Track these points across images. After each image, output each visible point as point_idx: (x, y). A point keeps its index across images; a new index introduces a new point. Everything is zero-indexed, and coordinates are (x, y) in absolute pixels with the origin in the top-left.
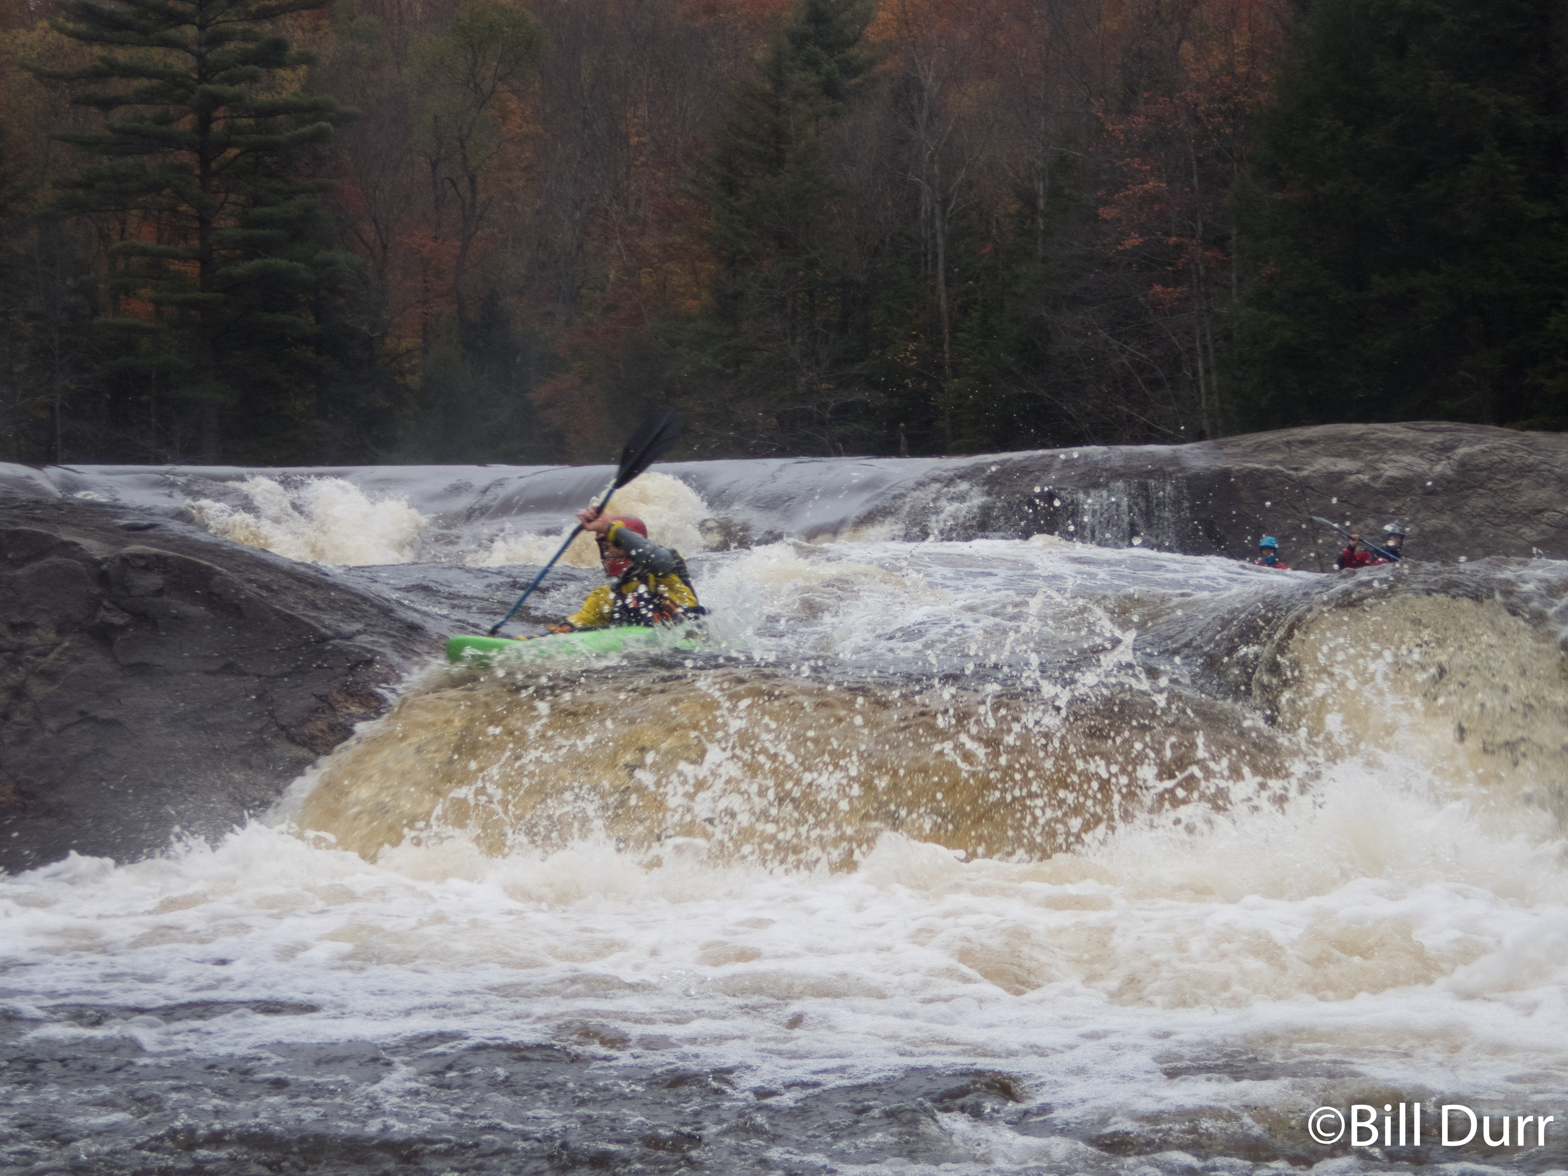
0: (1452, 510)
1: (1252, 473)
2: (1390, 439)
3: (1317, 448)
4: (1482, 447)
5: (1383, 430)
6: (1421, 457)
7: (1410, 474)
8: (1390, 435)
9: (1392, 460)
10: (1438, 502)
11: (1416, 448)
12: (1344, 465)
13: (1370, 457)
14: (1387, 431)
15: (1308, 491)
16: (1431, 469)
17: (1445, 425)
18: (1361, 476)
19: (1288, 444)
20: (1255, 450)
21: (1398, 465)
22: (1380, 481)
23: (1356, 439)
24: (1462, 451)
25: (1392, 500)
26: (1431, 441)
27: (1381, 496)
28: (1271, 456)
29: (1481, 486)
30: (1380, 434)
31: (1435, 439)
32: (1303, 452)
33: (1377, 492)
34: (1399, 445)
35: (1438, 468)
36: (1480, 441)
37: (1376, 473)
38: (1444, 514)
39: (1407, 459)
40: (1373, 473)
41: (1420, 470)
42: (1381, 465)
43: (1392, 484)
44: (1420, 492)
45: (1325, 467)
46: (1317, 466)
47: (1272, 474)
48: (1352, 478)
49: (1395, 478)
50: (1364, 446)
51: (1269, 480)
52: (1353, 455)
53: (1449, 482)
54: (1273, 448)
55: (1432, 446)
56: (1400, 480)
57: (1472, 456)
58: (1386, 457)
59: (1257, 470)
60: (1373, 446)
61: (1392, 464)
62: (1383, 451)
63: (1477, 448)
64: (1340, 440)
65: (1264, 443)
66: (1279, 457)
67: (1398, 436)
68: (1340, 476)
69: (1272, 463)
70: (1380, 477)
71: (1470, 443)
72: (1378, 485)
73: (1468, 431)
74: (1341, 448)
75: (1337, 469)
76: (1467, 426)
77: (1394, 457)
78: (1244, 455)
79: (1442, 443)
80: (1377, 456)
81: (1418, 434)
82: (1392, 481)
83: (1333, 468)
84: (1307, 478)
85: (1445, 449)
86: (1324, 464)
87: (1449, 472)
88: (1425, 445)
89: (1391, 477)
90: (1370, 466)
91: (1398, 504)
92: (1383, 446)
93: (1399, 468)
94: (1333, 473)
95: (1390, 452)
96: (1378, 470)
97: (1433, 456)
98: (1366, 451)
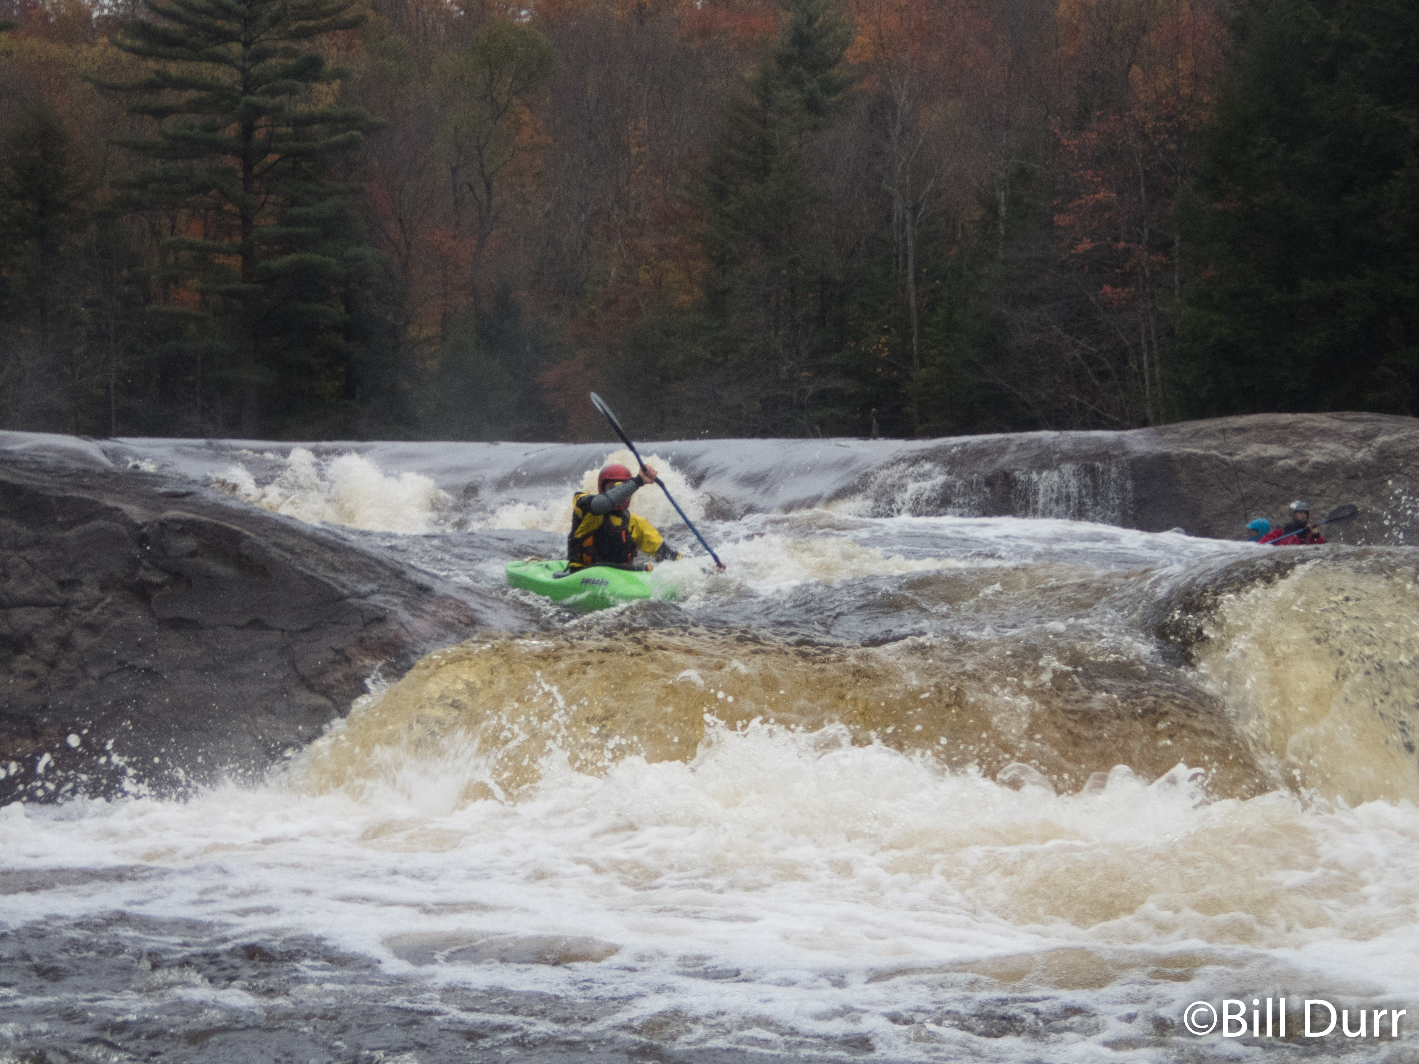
0: (1371, 493)
1: (1189, 456)
2: (1315, 428)
3: (1250, 435)
4: (1400, 436)
5: (1309, 420)
6: (1344, 444)
7: (1334, 459)
8: (1316, 424)
9: (1317, 447)
10: (1360, 485)
11: (1340, 437)
12: (1273, 450)
13: (1297, 444)
14: (1313, 421)
15: (1241, 474)
16: (1353, 456)
17: (1366, 415)
18: (1289, 461)
19: (1223, 431)
20: (1192, 437)
21: (1324, 451)
22: (1307, 466)
23: (1285, 427)
24: (1381, 439)
25: (1318, 483)
26: (1354, 430)
27: (1307, 480)
28: (1207, 442)
29: (1399, 471)
30: (1307, 423)
31: (1358, 428)
32: (1238, 438)
33: (1304, 476)
34: (1324, 433)
35: (1360, 455)
36: (1398, 430)
37: (1304, 459)
38: (1364, 496)
39: (1331, 446)
40: (1300, 459)
41: (1343, 456)
42: (1308, 451)
43: (1317, 468)
44: (1342, 476)
45: (1257, 453)
46: (1249, 452)
47: (1209, 458)
48: (1281, 463)
49: (1320, 464)
50: (1291, 434)
51: (1205, 464)
52: (1282, 441)
53: (1369, 468)
54: (1209, 435)
55: (1355, 434)
56: (1325, 465)
57: (1391, 444)
58: (1312, 444)
59: (1194, 454)
60: (1300, 434)
61: (1317, 450)
62: (1310, 438)
63: (1395, 437)
64: (1271, 428)
65: (1201, 430)
66: (1214, 443)
67: (1325, 425)
68: (1270, 461)
69: (1208, 448)
70: (1307, 461)
71: (1388, 433)
72: (1304, 469)
73: (1387, 422)
74: (1272, 435)
75: (1267, 454)
76: (1386, 417)
77: (1319, 444)
78: (1183, 440)
79: (1363, 432)
80: (1304, 443)
81: (1342, 423)
82: (1317, 466)
83: (1263, 454)
84: (1239, 462)
85: (1366, 437)
86: (1255, 449)
87: (1370, 459)
88: (1348, 433)
89: (1317, 462)
90: (1298, 452)
91: (1322, 487)
92: (1310, 434)
93: (1324, 454)
94: (1263, 458)
95: (1316, 439)
96: (1304, 455)
97: (1355, 444)
98: (1294, 438)
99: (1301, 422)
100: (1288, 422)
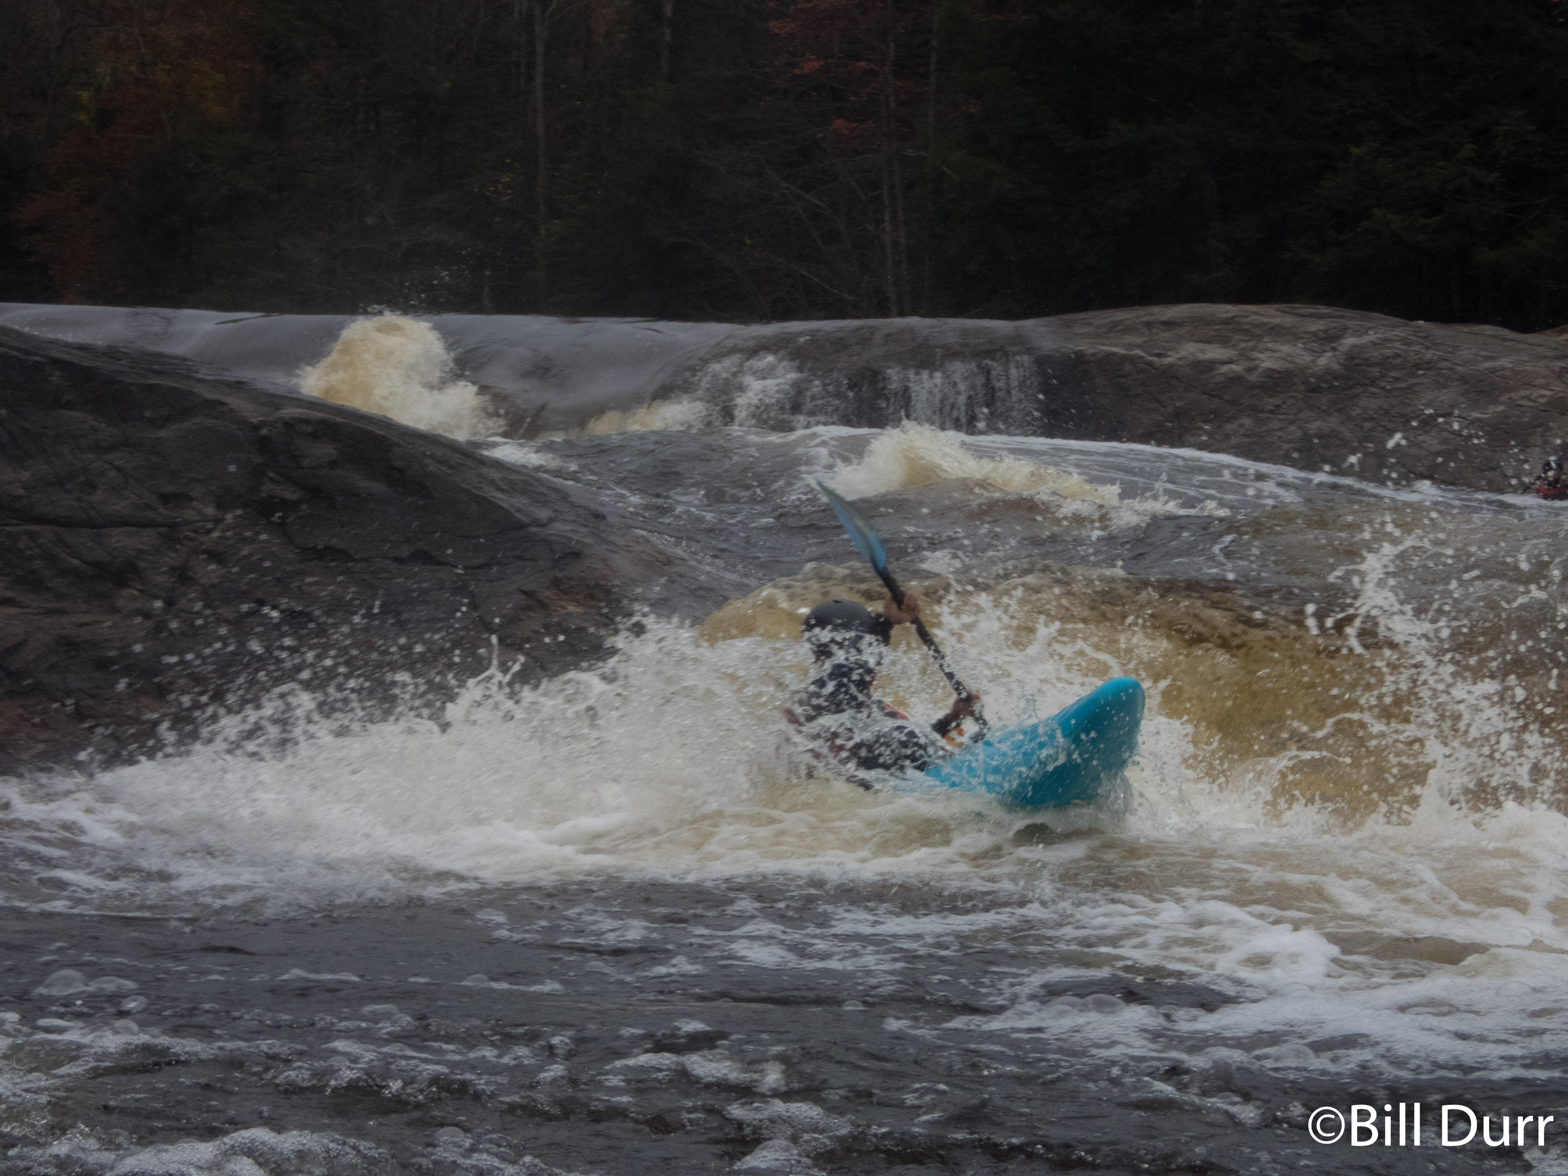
0: (1339, 410)
1: (1109, 356)
2: (1264, 324)
3: (1183, 331)
4: (1372, 338)
5: (1255, 313)
6: (1302, 346)
7: (1291, 366)
8: (1266, 320)
9: (1268, 350)
10: (1324, 401)
11: (1296, 337)
12: (1213, 352)
13: (1243, 345)
14: (1260, 315)
15: (1175, 382)
16: (1314, 361)
17: (1324, 310)
18: (1234, 367)
19: (1148, 325)
20: (1110, 330)
21: (1276, 355)
22: (1256, 374)
23: (1227, 322)
24: (1349, 341)
25: (1271, 397)
26: (1313, 328)
27: (1257, 391)
28: (1130, 339)
29: (1373, 384)
30: (1253, 318)
31: (1317, 326)
32: (1167, 335)
33: (1253, 386)
34: (1275, 332)
35: (1323, 361)
36: (1368, 330)
37: (1252, 364)
38: (1330, 415)
39: (1286, 349)
40: (1248, 364)
41: (1301, 362)
42: (1257, 355)
43: (1270, 377)
44: (1302, 388)
45: (1192, 354)
46: (1183, 353)
47: (1132, 359)
48: (1225, 368)
49: (1273, 371)
50: (1235, 331)
51: (1128, 367)
52: (1223, 341)
53: (1335, 378)
54: (1130, 330)
55: (1314, 334)
56: (1279, 372)
57: (1362, 348)
58: (1261, 346)
59: (1114, 354)
60: (1246, 332)
61: (1268, 354)
62: (1258, 338)
64: (1208, 323)
65: (1120, 322)
66: (1138, 340)
67: (1276, 321)
68: (1211, 365)
69: (1131, 346)
70: (1255, 368)
71: (1357, 333)
72: (1253, 378)
73: (1351, 319)
74: (1210, 332)
75: (1206, 357)
76: (1349, 313)
77: (1270, 345)
78: (1098, 336)
79: (1325, 331)
80: (1250, 344)
81: (1298, 319)
82: (1270, 373)
83: (1201, 357)
84: (1171, 366)
85: (1329, 339)
86: (1190, 350)
87: (1336, 367)
88: (1306, 333)
89: (1269, 369)
90: (1244, 355)
91: (1277, 401)
92: (1257, 331)
93: (1279, 358)
94: (1200, 362)
95: (1266, 340)
96: (1253, 360)
97: (1315, 346)
98: (1239, 337)
99: (1246, 317)
100: (1229, 315)
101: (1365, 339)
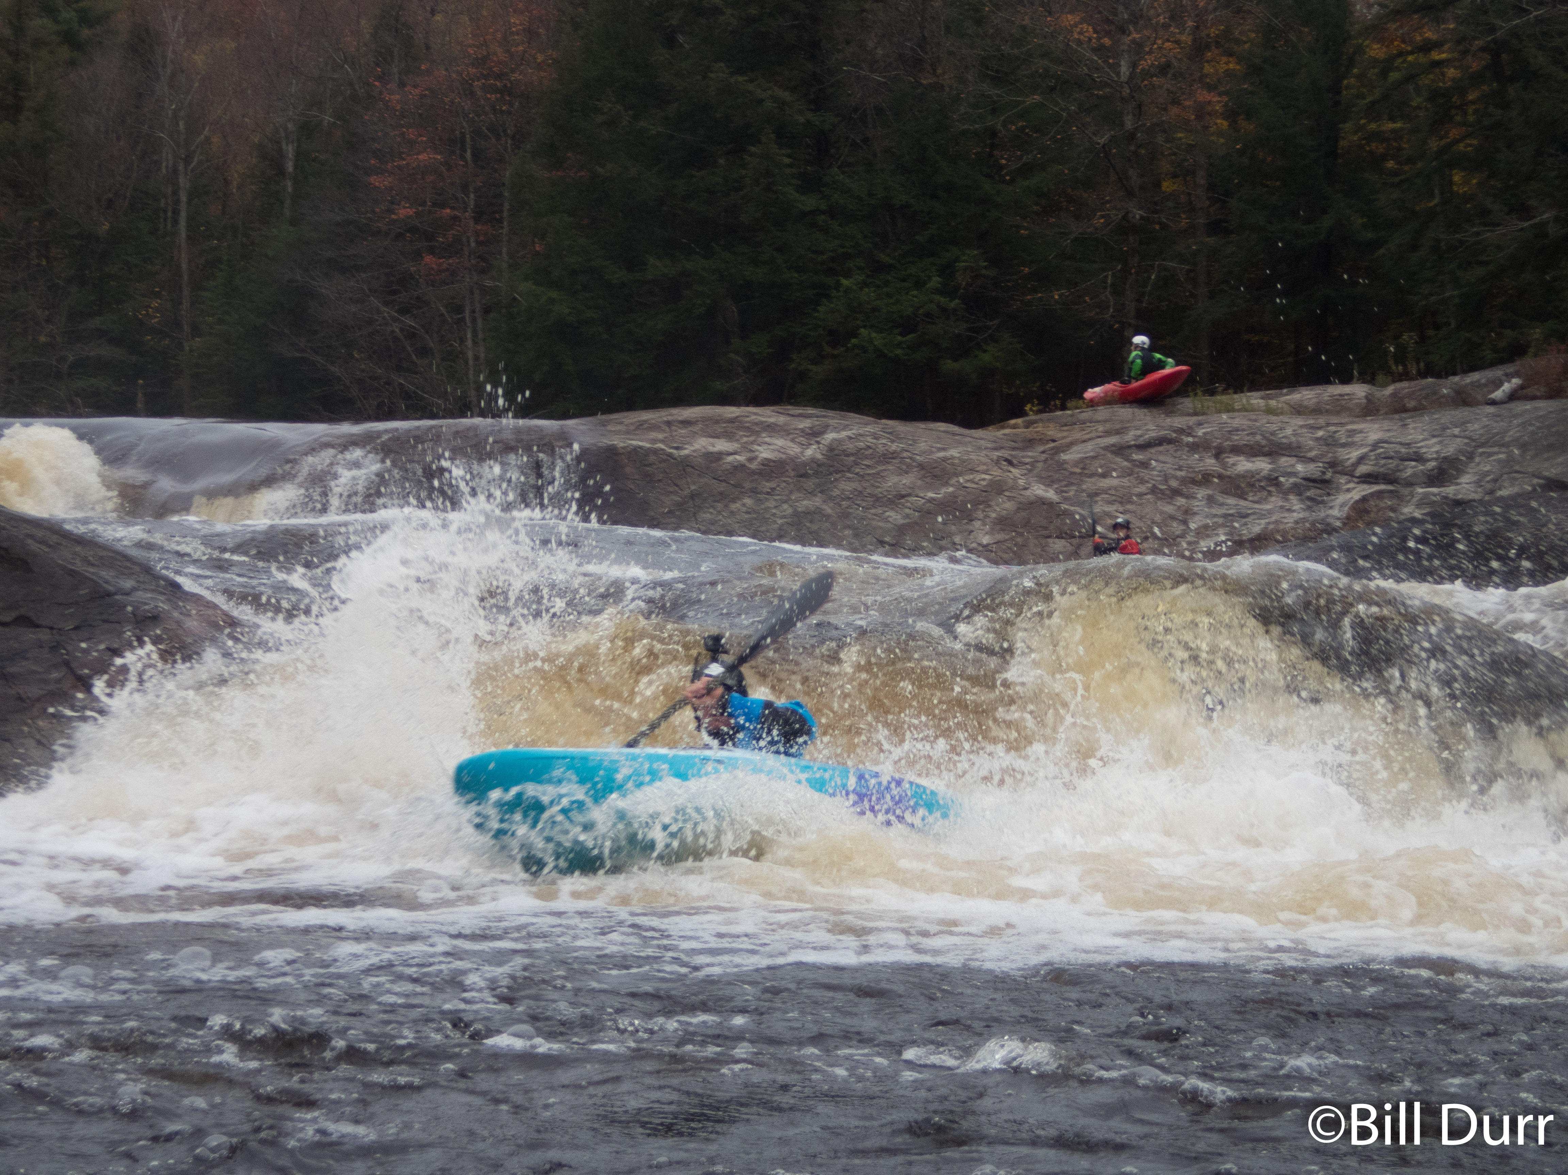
0: (822, 492)
1: (636, 449)
2: (762, 422)
3: (696, 428)
4: (849, 433)
5: (755, 414)
6: (793, 440)
7: (783, 456)
8: (763, 419)
9: (765, 443)
10: (810, 484)
11: (788, 432)
12: (721, 445)
13: (745, 439)
14: (759, 415)
15: (689, 470)
16: (802, 453)
17: (811, 411)
18: (738, 457)
19: (669, 423)
20: (637, 428)
21: (772, 447)
22: (756, 463)
23: (731, 421)
24: (830, 436)
25: (767, 481)
26: (801, 426)
27: (756, 477)
28: (653, 435)
29: (849, 471)
30: (753, 417)
31: (804, 424)
32: (684, 431)
33: (753, 473)
34: (771, 429)
35: (809, 452)
36: (846, 428)
37: (752, 455)
38: (815, 495)
39: (780, 442)
40: (749, 455)
41: (792, 453)
42: (756, 447)
43: (767, 465)
44: (792, 474)
45: (704, 447)
46: (696, 446)
47: (656, 452)
48: (730, 459)
49: (769, 460)
50: (738, 428)
51: (652, 458)
52: (729, 436)
53: (819, 466)
54: (654, 427)
55: (802, 430)
56: (774, 462)
57: (840, 441)
58: (760, 440)
59: (641, 447)
60: (747, 429)
61: (766, 447)
62: (757, 434)
64: (717, 422)
65: (645, 421)
66: (660, 436)
67: (772, 420)
68: (718, 457)
69: (654, 441)
70: (755, 458)
71: (836, 429)
72: (753, 466)
73: (833, 418)
74: (719, 429)
75: (716, 449)
76: (830, 413)
77: (767, 440)
78: (628, 432)
79: (811, 428)
80: (751, 439)
81: (789, 418)
82: (766, 462)
83: (711, 449)
84: (687, 456)
85: (814, 434)
86: (702, 444)
87: (819, 456)
88: (795, 429)
89: (766, 459)
90: (745, 448)
91: (772, 484)
92: (757, 428)
93: (773, 451)
94: (711, 453)
95: (764, 435)
96: (753, 451)
97: (803, 440)
98: (741, 433)
99: (747, 417)
100: (734, 415)
101: (844, 434)
